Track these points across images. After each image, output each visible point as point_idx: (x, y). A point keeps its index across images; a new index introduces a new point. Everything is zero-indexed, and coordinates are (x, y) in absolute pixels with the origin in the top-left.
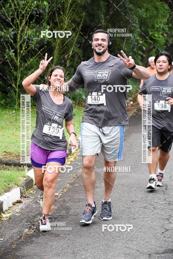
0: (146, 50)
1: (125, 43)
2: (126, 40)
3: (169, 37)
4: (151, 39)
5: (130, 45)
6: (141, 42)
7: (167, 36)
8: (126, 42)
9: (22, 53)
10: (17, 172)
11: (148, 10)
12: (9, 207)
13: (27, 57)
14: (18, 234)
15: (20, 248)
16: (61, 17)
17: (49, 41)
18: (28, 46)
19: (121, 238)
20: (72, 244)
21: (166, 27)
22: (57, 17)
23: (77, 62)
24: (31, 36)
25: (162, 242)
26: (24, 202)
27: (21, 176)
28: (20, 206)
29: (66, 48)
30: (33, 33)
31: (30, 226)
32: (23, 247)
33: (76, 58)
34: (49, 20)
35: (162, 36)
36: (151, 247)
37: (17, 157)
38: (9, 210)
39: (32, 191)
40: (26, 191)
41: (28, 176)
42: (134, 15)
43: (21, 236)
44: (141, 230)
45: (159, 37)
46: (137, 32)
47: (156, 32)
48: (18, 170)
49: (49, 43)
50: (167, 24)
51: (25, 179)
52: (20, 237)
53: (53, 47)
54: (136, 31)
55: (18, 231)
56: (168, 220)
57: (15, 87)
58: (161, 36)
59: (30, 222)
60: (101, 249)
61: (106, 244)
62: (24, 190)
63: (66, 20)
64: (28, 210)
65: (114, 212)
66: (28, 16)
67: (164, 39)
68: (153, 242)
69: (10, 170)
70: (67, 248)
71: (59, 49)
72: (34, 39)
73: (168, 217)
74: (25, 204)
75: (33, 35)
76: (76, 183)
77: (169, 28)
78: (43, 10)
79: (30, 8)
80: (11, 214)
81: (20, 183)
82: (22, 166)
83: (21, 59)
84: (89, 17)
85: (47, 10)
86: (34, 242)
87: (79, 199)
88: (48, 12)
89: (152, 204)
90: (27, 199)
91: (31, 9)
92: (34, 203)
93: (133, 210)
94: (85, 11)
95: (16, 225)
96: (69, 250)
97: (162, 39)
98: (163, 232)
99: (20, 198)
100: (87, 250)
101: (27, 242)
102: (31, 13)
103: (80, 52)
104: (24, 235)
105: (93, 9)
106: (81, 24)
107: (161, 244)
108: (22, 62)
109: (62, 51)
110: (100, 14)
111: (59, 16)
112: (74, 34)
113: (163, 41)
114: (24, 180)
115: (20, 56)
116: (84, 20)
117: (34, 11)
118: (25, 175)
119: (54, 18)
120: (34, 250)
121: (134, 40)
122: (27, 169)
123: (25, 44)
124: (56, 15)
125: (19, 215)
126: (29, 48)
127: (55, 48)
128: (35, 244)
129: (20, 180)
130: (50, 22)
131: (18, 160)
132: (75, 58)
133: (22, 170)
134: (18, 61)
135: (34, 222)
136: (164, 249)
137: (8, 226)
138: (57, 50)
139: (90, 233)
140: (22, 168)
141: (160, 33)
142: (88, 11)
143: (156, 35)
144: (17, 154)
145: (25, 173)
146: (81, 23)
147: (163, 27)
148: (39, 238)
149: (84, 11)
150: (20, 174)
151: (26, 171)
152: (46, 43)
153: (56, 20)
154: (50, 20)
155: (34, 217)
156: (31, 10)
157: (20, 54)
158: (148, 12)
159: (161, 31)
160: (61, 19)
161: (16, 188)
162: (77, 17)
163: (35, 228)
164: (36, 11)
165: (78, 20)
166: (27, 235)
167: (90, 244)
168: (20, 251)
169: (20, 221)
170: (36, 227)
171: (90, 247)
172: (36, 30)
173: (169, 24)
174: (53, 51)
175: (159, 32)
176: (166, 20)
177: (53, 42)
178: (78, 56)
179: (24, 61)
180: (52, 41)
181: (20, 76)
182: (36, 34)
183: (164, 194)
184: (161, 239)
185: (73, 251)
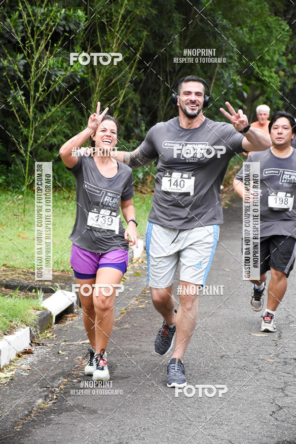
0: (248, 97)
1: (212, 84)
2: (215, 80)
3: (289, 77)
4: (258, 79)
5: (221, 88)
6: (240, 84)
7: (285, 76)
8: (215, 83)
9: (38, 98)
10: (25, 300)
11: (254, 30)
12: (11, 361)
13: (46, 103)
14: (25, 407)
15: (28, 432)
16: (107, 37)
17: (84, 78)
18: (49, 86)
19: (202, 420)
20: (118, 426)
21: (283, 60)
22: (99, 37)
23: (130, 114)
24: (53, 68)
25: (272, 428)
26: (36, 353)
27: (31, 307)
28: (30, 359)
29: (112, 90)
30: (58, 63)
31: (46, 393)
32: (34, 430)
33: (130, 108)
34: (85, 42)
35: (277, 75)
36: (254, 436)
37: (26, 275)
38: (10, 365)
39: (50, 335)
40: (41, 333)
41: (43, 309)
42: (230, 38)
43: (30, 410)
44: (236, 407)
45: (271, 77)
46: (235, 68)
47: (267, 68)
48: (26, 297)
49: (84, 81)
50: (285, 54)
51: (38, 312)
52: (29, 412)
53: (91, 88)
54: (233, 64)
55: (26, 402)
56: (283, 390)
57: (25, 155)
58: (273, 74)
59: (47, 387)
60: (168, 438)
61: (175, 428)
62: (37, 331)
63: (115, 42)
64: (43, 366)
65: (191, 375)
66: (51, 34)
67: (279, 79)
68: (257, 427)
69: (13, 297)
70: (109, 433)
71: (101, 93)
72: (59, 73)
73: (282, 386)
74: (37, 356)
75: (58, 67)
76: (126, 322)
77: (288, 61)
78: (75, 25)
79: (53, 22)
80: (13, 373)
81: (30, 320)
82: (34, 290)
83: (36, 107)
84: (154, 39)
85: (82, 24)
86: (53, 422)
87: (131, 350)
88: (84, 28)
89: (255, 363)
90: (42, 348)
91: (56, 22)
92: (54, 354)
93: (222, 372)
94: (147, 29)
95: (23, 391)
96: (113, 438)
97: (276, 80)
98: (274, 410)
99: (30, 346)
100: (144, 439)
101: (41, 421)
102: (55, 30)
103: (136, 99)
104: (35, 409)
105: (161, 26)
106: (140, 51)
107: (271, 432)
108: (37, 112)
109: (105, 95)
110: (172, 34)
111: (102, 37)
112: (128, 67)
113: (277, 83)
114: (37, 315)
115: (35, 101)
116: (144, 43)
117: (60, 26)
118: (38, 306)
119: (93, 39)
120: (53, 435)
121: (229, 79)
122: (42, 296)
123: (44, 82)
124: (98, 34)
125: (27, 374)
126: (51, 89)
127: (94, 89)
128: (54, 426)
129: (30, 315)
130: (87, 44)
131: (26, 279)
132: (128, 109)
133: (33, 298)
134: (31, 110)
135: (52, 388)
136: (276, 440)
137: (8, 393)
138: (97, 94)
139: (149, 409)
140: (34, 294)
141: (274, 70)
142: (151, 28)
143: (266, 73)
144: (25, 270)
145: (39, 303)
146: (140, 48)
147: (278, 60)
148: (62, 415)
149: (144, 28)
150: (30, 305)
151: (41, 299)
152: (78, 81)
153: (97, 43)
154: (87, 42)
155: (54, 378)
156: (56, 24)
157: (34, 98)
158: (254, 32)
159: (275, 66)
160: (106, 41)
161: (24, 328)
162: (133, 38)
163: (55, 397)
164: (64, 26)
165: (135, 44)
166: (41, 409)
167: (148, 428)
168: (29, 437)
169: (29, 385)
170: (57, 396)
171: (148, 433)
172: (63, 58)
173: (288, 56)
174: (90, 95)
175: (271, 68)
176: (284, 48)
177: (91, 81)
178: (133, 104)
179: (40, 111)
180: (90, 78)
181: (33, 136)
182: (62, 65)
183: (276, 345)
184: (271, 423)
185: (120, 440)
